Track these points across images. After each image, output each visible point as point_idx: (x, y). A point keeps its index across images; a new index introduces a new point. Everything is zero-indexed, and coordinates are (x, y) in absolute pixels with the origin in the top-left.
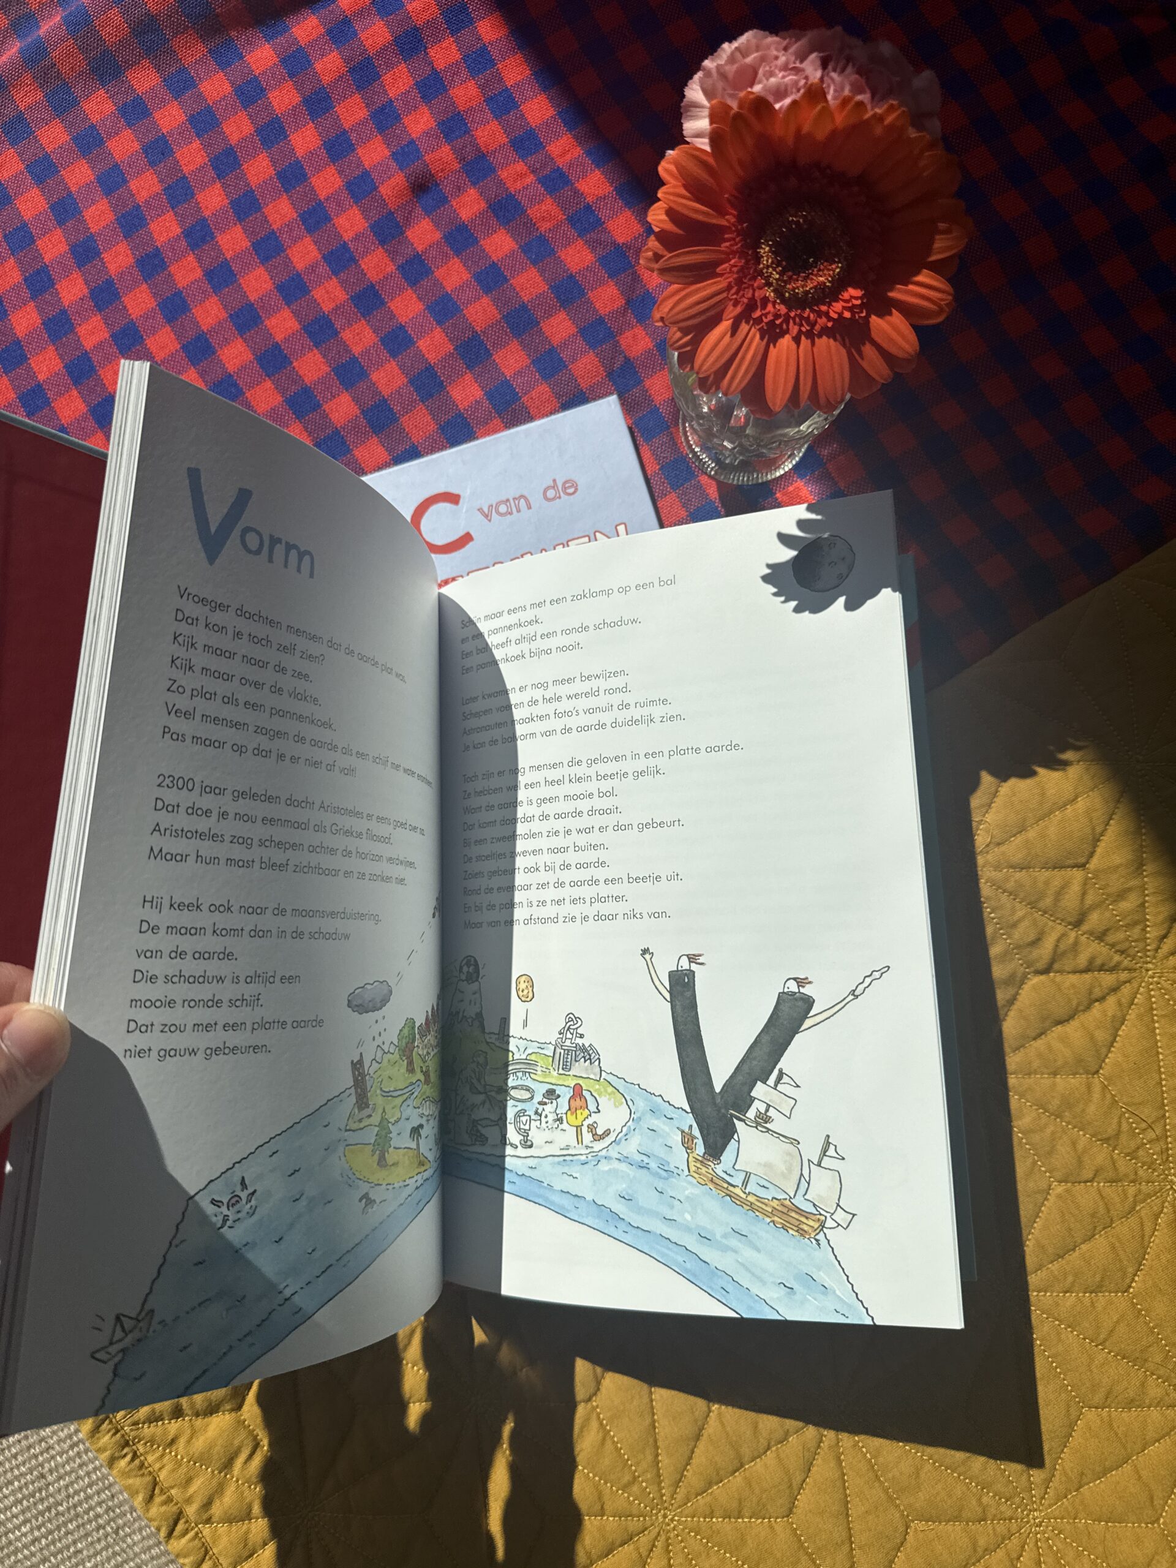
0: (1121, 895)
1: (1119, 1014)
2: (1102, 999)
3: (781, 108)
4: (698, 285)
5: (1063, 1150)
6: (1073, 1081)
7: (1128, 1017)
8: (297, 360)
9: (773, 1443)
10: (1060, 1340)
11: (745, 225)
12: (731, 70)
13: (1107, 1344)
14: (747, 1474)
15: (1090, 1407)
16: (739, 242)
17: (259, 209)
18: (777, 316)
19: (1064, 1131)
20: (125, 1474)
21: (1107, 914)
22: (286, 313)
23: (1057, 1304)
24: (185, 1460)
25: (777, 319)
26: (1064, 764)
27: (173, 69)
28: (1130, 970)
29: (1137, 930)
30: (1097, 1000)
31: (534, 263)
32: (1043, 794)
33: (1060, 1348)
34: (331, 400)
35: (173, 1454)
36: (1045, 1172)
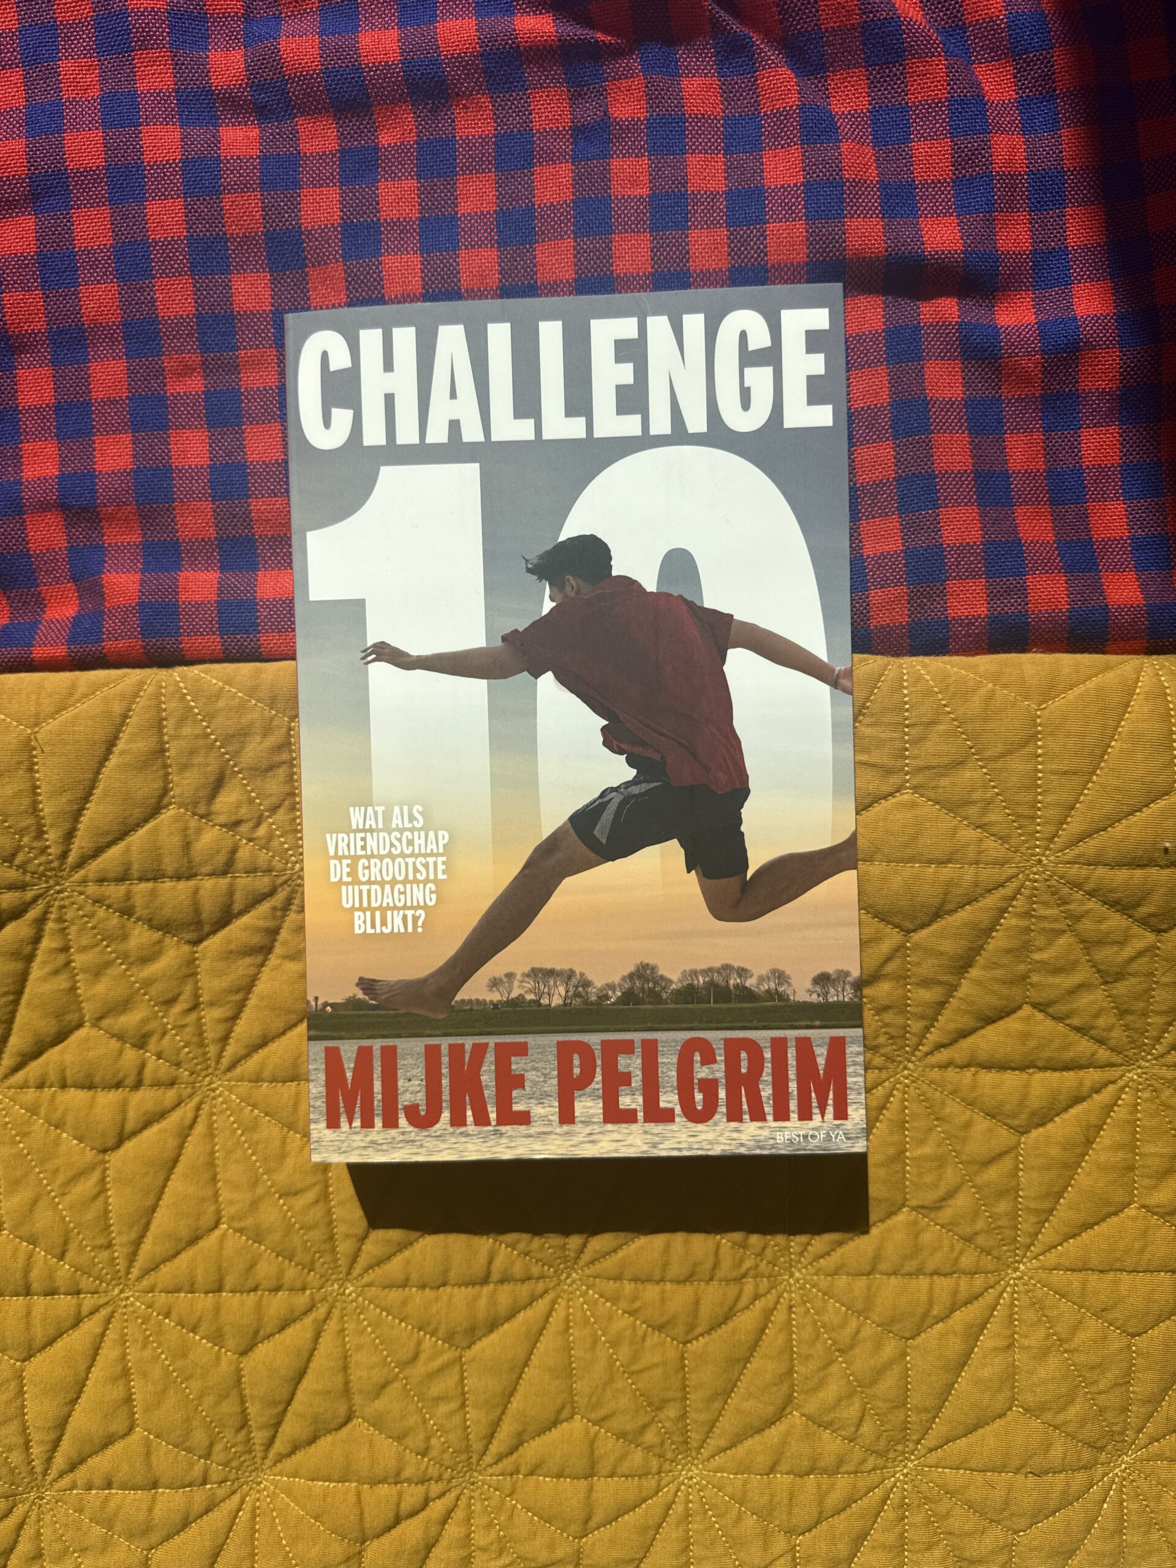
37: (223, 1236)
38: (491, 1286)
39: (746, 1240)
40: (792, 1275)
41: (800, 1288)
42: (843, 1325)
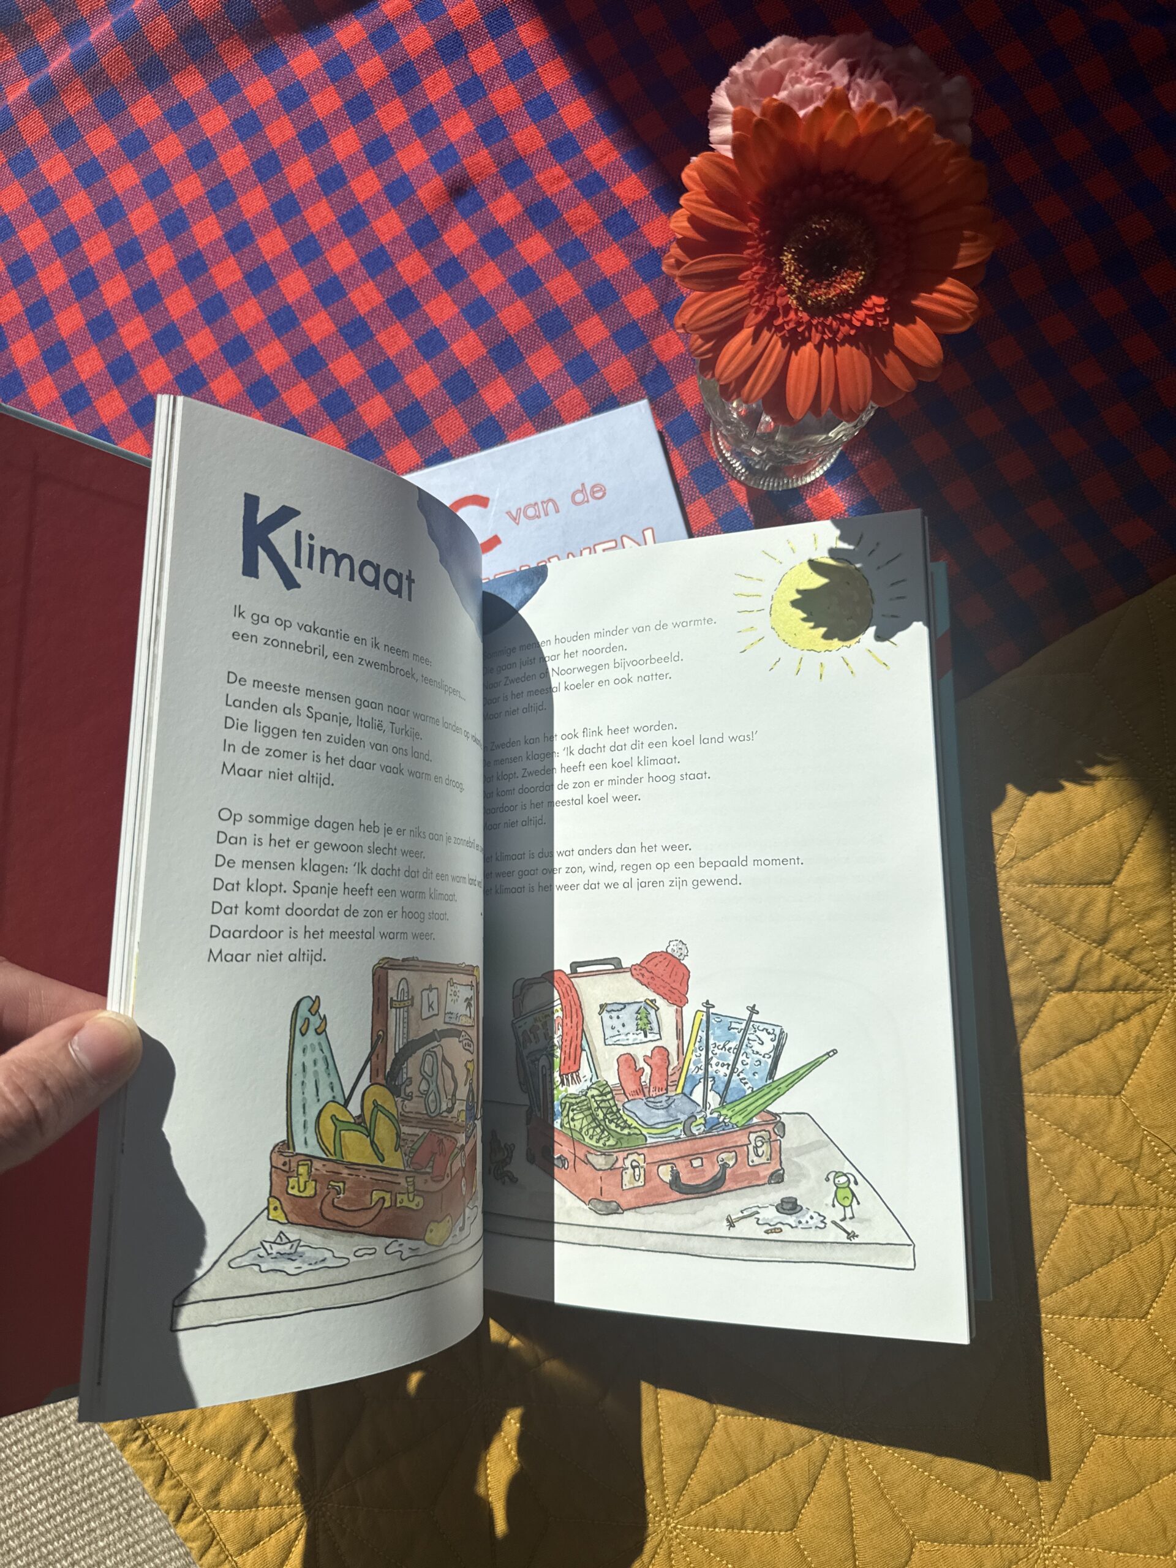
0: (1148, 914)
1: (1143, 1034)
2: (1126, 1019)
3: (805, 115)
4: (720, 293)
5: (1082, 1171)
6: (1094, 1101)
7: (1152, 1038)
8: (332, 362)
9: (778, 1455)
10: (1073, 1364)
11: (767, 232)
12: (757, 76)
13: (1122, 1370)
14: (752, 1484)
15: (1103, 1434)
16: (761, 249)
17: (300, 212)
18: (799, 323)
19: (1083, 1151)
20: (136, 1457)
21: (1133, 933)
22: (323, 315)
23: (1072, 1328)
24: (195, 1446)
25: (799, 327)
26: (1092, 779)
27: (218, 75)
28: (1155, 990)
29: (1163, 951)
30: (1121, 1020)
31: (569, 267)
32: (1070, 809)
33: (1074, 1372)
34: (365, 402)
35: (184, 1439)
36: (1063, 1193)
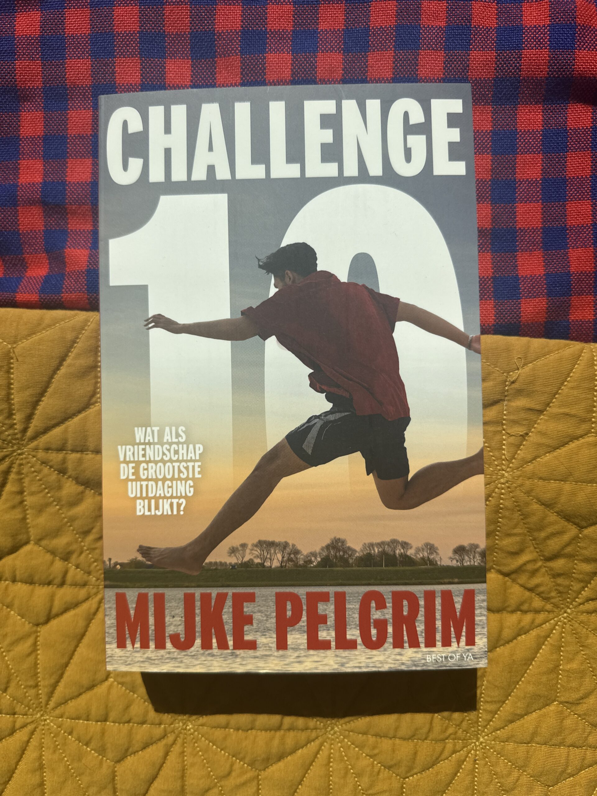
37: (110, 687)
38: (282, 732)
39: (451, 715)
40: (478, 739)
41: (482, 748)
42: (509, 774)
